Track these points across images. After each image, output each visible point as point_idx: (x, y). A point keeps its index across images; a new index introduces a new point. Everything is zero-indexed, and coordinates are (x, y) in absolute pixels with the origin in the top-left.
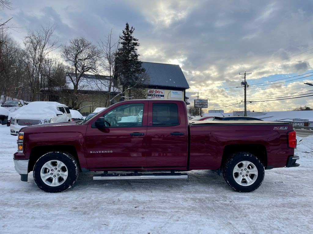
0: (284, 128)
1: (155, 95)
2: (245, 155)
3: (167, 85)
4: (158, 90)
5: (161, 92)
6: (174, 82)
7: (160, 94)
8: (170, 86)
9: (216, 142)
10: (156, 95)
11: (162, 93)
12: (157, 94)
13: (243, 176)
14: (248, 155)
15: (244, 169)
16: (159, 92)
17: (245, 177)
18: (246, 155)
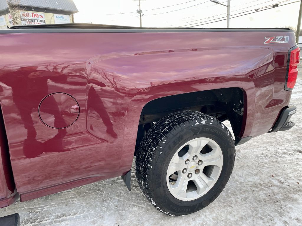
0: (283, 39)
1: (32, 20)
2: (197, 123)
3: (47, 7)
4: (35, 13)
5: (40, 16)
6: (57, 3)
7: (40, 18)
8: (52, 7)
9: (113, 89)
10: (34, 20)
11: (42, 17)
12: (35, 18)
13: (190, 175)
14: (204, 122)
15: (191, 159)
16: (37, 16)
17: (194, 177)
18: (200, 121)
